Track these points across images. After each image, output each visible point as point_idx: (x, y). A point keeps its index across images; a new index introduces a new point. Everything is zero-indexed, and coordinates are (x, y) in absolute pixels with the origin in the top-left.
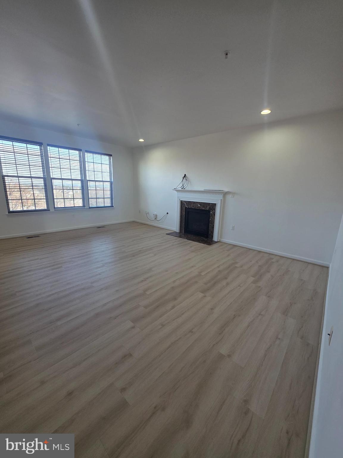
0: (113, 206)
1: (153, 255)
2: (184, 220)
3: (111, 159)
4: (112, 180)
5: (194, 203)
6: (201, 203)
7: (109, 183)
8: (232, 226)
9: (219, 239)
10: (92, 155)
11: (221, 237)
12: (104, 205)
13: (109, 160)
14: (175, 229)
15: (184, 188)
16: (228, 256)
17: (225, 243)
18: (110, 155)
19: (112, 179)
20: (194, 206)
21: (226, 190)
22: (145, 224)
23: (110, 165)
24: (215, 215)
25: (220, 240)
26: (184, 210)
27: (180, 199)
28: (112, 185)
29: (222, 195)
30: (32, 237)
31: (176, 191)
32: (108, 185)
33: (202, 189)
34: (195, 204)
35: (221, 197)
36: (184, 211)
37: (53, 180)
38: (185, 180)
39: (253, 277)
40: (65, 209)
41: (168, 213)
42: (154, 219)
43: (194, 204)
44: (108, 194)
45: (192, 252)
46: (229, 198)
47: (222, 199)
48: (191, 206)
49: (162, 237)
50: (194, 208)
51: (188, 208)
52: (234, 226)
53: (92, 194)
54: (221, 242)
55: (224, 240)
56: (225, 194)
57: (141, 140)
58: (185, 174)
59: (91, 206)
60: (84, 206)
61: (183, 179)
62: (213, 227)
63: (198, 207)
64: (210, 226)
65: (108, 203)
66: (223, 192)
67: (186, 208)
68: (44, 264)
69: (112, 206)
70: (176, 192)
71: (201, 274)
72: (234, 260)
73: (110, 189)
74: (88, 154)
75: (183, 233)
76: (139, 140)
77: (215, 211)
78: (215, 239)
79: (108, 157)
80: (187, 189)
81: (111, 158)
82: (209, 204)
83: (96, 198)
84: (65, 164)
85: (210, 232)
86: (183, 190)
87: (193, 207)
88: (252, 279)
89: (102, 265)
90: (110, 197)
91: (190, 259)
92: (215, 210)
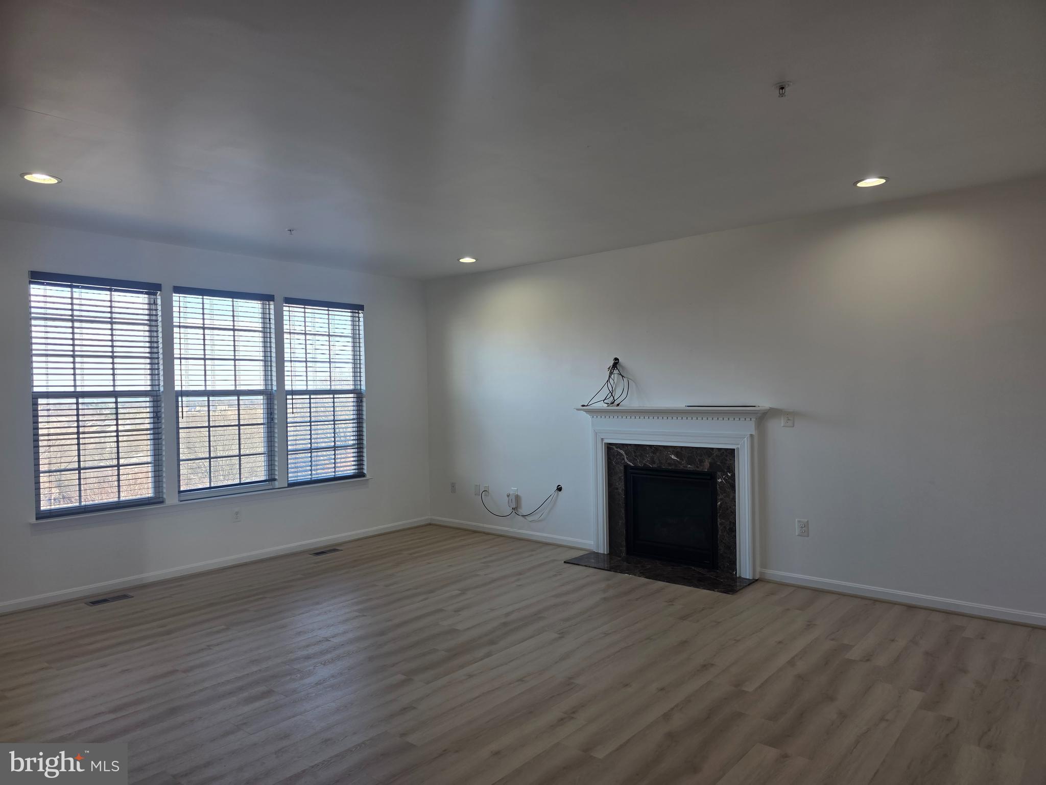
0: (363, 475)
1: (557, 635)
2: (623, 511)
3: (362, 319)
4: (363, 388)
5: (655, 449)
6: (679, 450)
7: (351, 395)
8: (799, 522)
9: (758, 569)
10: (303, 310)
11: (764, 565)
12: (335, 472)
13: (353, 321)
14: (592, 543)
15: (616, 403)
16: (810, 625)
17: (783, 585)
18: (355, 308)
19: (363, 383)
20: (657, 461)
21: (764, 403)
22: (475, 532)
23: (355, 337)
24: (733, 487)
25: (761, 573)
26: (622, 475)
27: (602, 439)
28: (362, 401)
29: (753, 419)
30: (105, 601)
31: (588, 411)
32: (346, 407)
33: (680, 403)
34: (658, 454)
35: (748, 428)
36: (620, 478)
37: (180, 399)
38: (615, 376)
39: (919, 688)
40: (213, 493)
41: (559, 489)
42: (509, 510)
43: (654, 453)
44: (347, 432)
45: (683, 618)
46: (777, 428)
47: (753, 433)
48: (647, 461)
49: (555, 575)
50: (655, 466)
51: (632, 468)
52: (808, 521)
53: (297, 437)
54: (768, 582)
55: (776, 573)
56: (762, 417)
57: (467, 260)
58: (616, 359)
59: (292, 477)
60: (271, 479)
61: (611, 373)
62: (732, 530)
63: (670, 464)
64: (721, 524)
65: (347, 465)
66: (755, 413)
67: (626, 467)
68: (206, 685)
69: (360, 474)
70: (588, 417)
71: (746, 689)
72: (833, 640)
73: (355, 417)
74: (291, 309)
75: (624, 555)
76: (461, 260)
77: (733, 475)
78: (745, 568)
79: (350, 314)
80: (627, 404)
81: (361, 315)
82: (709, 451)
83: (311, 449)
84: (221, 344)
85: (721, 549)
86: (614, 408)
87: (653, 462)
88: (915, 698)
89: (400, 677)
90: (353, 445)
91: (684, 643)
92: (731, 469)
